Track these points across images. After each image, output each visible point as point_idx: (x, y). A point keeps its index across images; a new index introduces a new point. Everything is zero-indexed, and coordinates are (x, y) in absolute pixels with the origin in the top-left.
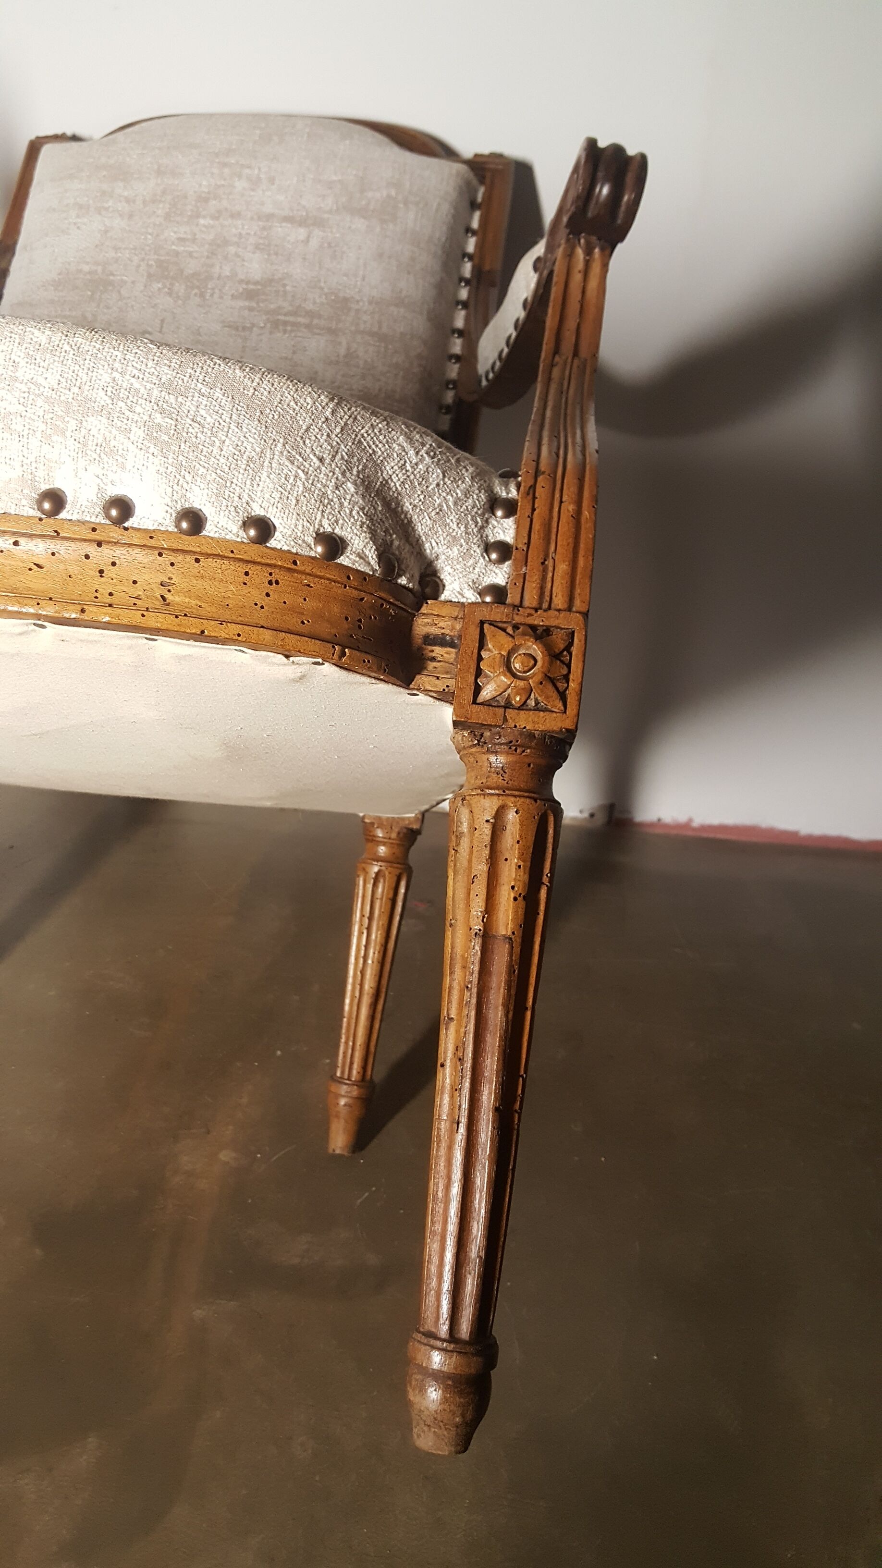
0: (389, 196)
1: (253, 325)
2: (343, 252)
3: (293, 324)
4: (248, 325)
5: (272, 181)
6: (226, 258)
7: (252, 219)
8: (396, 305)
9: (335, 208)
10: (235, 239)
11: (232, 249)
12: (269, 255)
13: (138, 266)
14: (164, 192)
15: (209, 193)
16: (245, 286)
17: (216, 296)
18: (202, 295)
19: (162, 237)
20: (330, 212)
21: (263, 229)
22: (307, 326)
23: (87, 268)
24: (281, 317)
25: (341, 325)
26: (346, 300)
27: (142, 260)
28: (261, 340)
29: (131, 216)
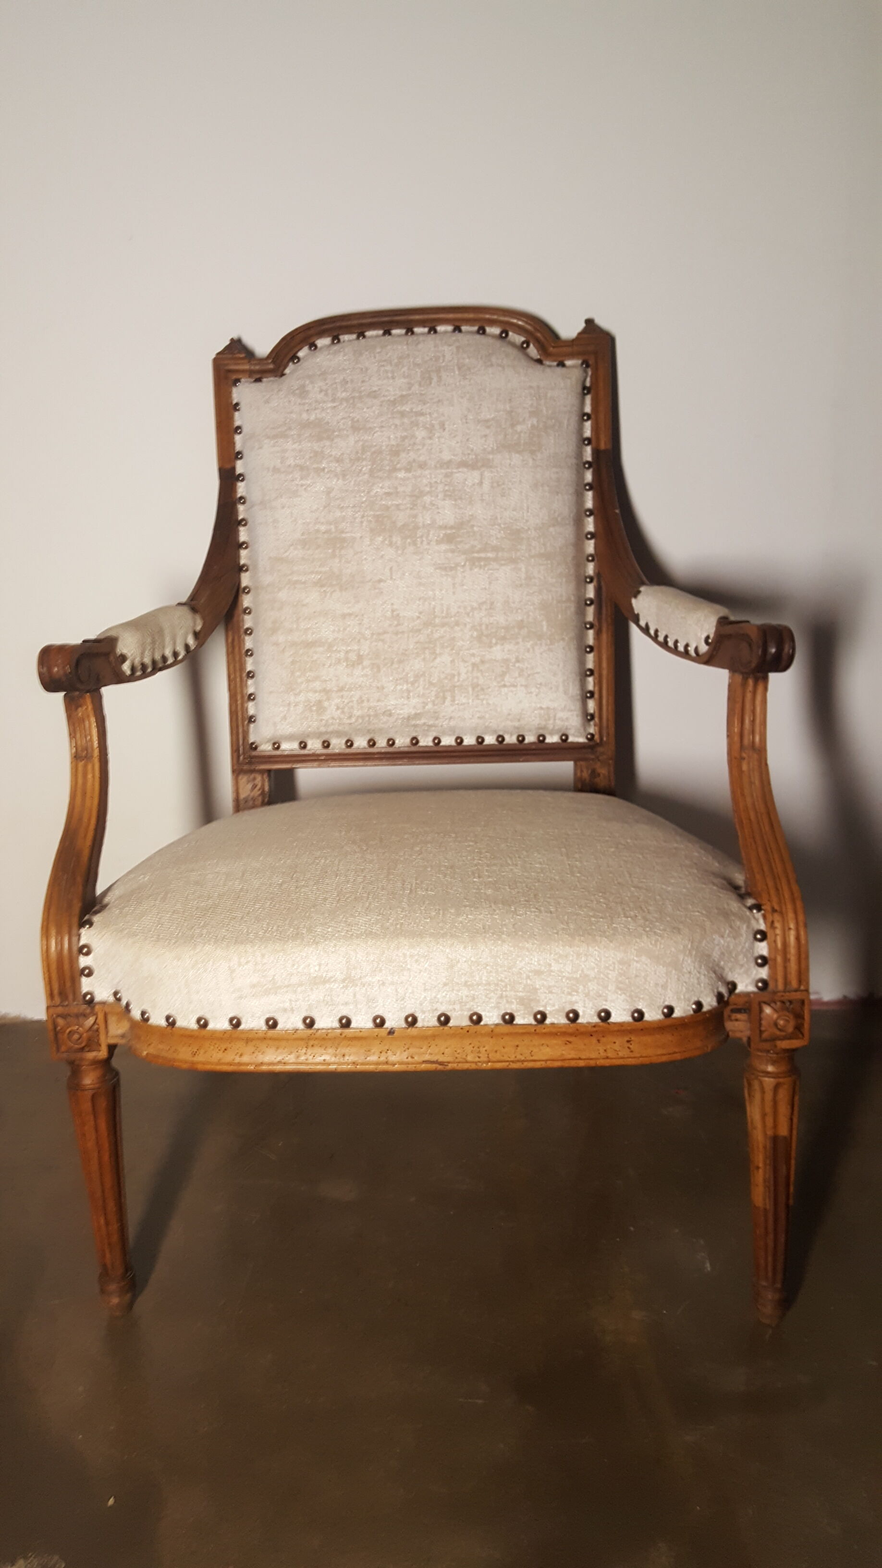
0: (533, 426)
1: (457, 565)
2: (510, 489)
3: (486, 559)
4: (453, 565)
5: (442, 426)
6: (424, 507)
7: (436, 467)
8: (554, 526)
9: (495, 448)
10: (428, 489)
11: (427, 499)
12: (456, 500)
13: (361, 522)
14: (364, 449)
15: (398, 445)
16: (444, 531)
17: (425, 543)
18: (414, 544)
19: (372, 493)
20: (492, 452)
21: (446, 476)
22: (495, 560)
23: (323, 528)
24: (476, 555)
25: (519, 554)
26: (518, 531)
27: (363, 517)
28: (465, 577)
29: (344, 476)
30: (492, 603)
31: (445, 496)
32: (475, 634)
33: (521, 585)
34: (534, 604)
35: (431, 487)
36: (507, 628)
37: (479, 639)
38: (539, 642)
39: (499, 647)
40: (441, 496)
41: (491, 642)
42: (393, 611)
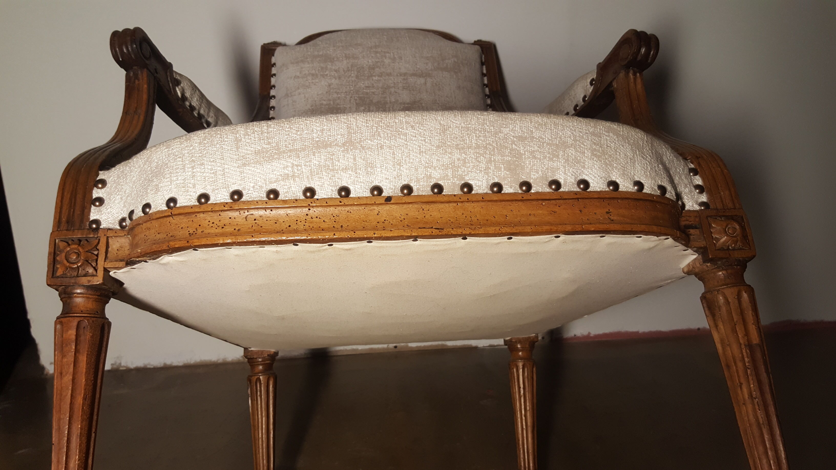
0: (454, 61)
2: (443, 87)
5: (401, 58)
6: (391, 93)
7: (397, 75)
9: (433, 68)
10: (392, 85)
11: (393, 90)
12: (410, 91)
13: (350, 100)
14: (352, 66)
15: (373, 65)
16: (403, 105)
19: (357, 86)
20: (431, 70)
21: (404, 79)
27: (351, 97)
29: (340, 78)
31: (404, 89)
35: (395, 84)
40: (401, 89)
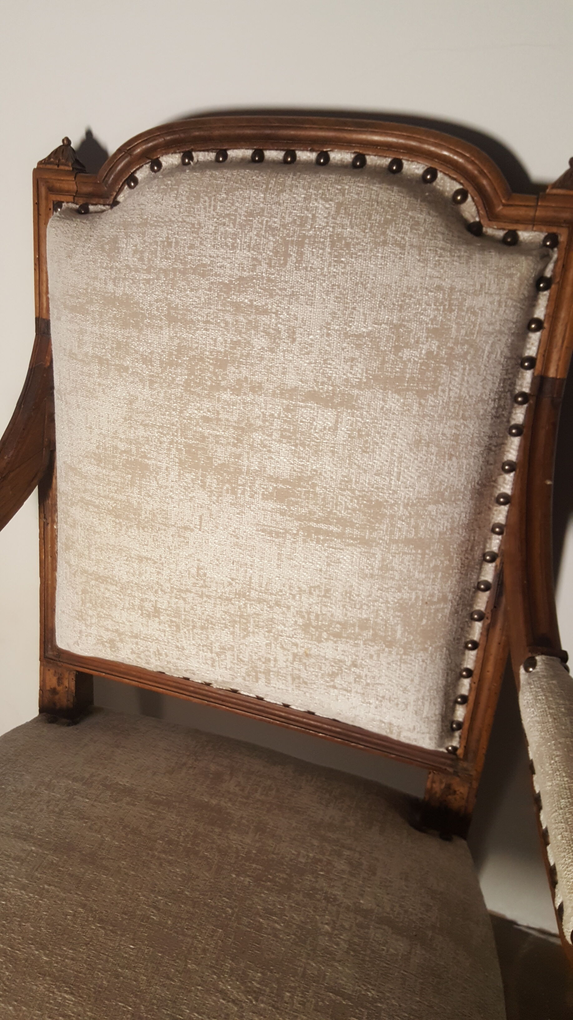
0: (429, 353)
1: (286, 531)
2: (376, 443)
3: (328, 533)
4: (281, 531)
6: (252, 447)
7: (274, 394)
8: (436, 502)
10: (259, 423)
11: (258, 437)
13: (169, 449)
14: (180, 350)
15: (226, 353)
17: (248, 494)
18: (234, 492)
19: (186, 414)
20: (359, 386)
21: (287, 409)
22: (340, 536)
23: (122, 446)
24: (314, 525)
25: (374, 535)
26: (379, 505)
27: (171, 443)
28: (295, 549)
29: (152, 382)
30: (327, 591)
31: (282, 436)
32: (300, 621)
33: (372, 576)
34: (387, 602)
35: (264, 421)
36: (344, 625)
37: (306, 628)
38: (387, 649)
39: (330, 643)
40: (276, 435)
41: (320, 635)
42: (199, 569)
